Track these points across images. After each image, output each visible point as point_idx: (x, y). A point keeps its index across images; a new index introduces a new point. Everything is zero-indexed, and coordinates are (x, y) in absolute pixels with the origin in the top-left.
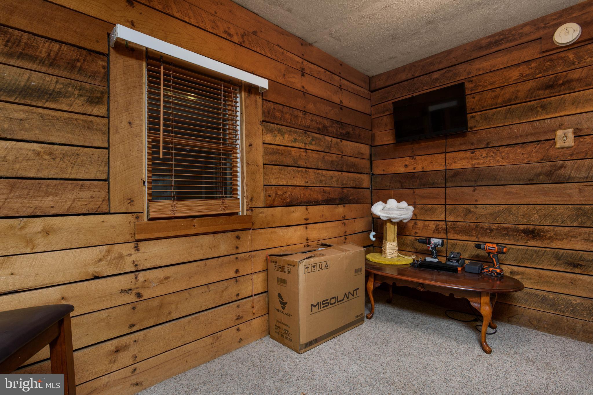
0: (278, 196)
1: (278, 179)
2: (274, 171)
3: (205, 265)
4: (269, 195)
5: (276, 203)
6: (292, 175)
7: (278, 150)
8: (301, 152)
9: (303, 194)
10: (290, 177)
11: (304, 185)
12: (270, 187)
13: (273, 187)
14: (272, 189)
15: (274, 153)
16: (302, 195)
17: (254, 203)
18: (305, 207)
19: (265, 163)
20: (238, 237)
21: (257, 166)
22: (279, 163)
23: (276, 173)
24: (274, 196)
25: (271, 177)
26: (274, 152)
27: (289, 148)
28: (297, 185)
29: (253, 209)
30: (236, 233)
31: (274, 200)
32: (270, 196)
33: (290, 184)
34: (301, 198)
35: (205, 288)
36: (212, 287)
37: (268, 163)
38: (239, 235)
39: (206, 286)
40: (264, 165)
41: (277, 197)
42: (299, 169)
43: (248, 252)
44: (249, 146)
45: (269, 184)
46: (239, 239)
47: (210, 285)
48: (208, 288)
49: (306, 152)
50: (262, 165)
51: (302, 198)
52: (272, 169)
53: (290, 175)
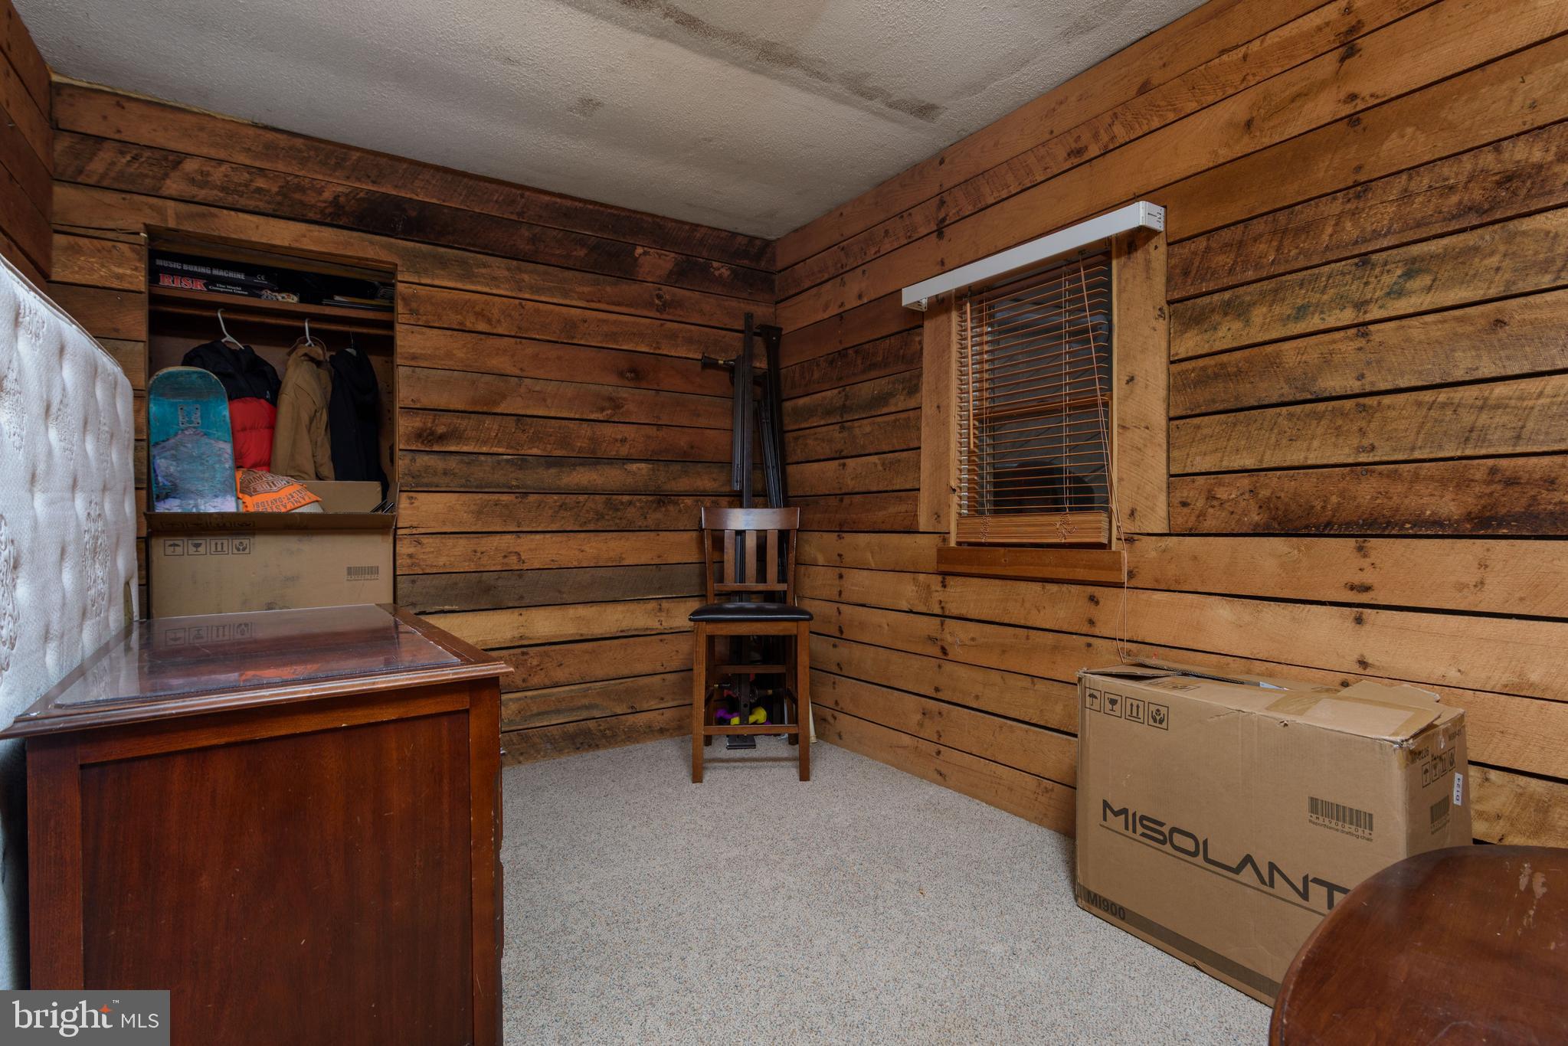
0: (1215, 503)
1: (1220, 455)
2: (1206, 431)
3: (1028, 638)
4: (1181, 502)
5: (1209, 525)
6: (1282, 432)
7: (1223, 366)
8: (1334, 342)
9: (1342, 494)
10: (1273, 440)
11: (1350, 460)
12: (1189, 478)
13: (1201, 480)
14: (1197, 483)
15: (1204, 380)
16: (1334, 499)
17: (1137, 522)
18: (1351, 542)
19: (1172, 414)
20: (1093, 599)
21: (1147, 428)
22: (1221, 407)
23: (1211, 437)
24: (1200, 504)
25: (1194, 450)
26: (1208, 377)
27: (1269, 349)
28: (1310, 462)
29: (1136, 537)
30: (1090, 589)
31: (1202, 515)
32: (1184, 504)
33: (1273, 465)
34: (1329, 507)
35: (1026, 682)
36: (1040, 686)
37: (1184, 413)
38: (1096, 594)
39: (1029, 679)
40: (1172, 422)
41: (1213, 507)
42: (1321, 406)
43: (1115, 639)
44: (1128, 382)
45: (1189, 470)
46: (1097, 603)
47: (1036, 680)
48: (1033, 682)
49: (1365, 335)
50: (1163, 422)
51: (1335, 511)
52: (1198, 427)
53: (1273, 436)
